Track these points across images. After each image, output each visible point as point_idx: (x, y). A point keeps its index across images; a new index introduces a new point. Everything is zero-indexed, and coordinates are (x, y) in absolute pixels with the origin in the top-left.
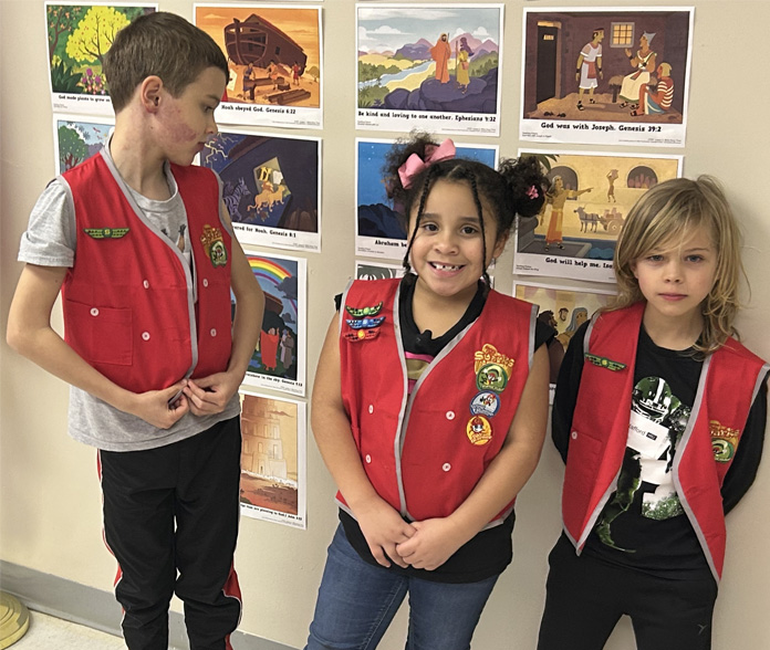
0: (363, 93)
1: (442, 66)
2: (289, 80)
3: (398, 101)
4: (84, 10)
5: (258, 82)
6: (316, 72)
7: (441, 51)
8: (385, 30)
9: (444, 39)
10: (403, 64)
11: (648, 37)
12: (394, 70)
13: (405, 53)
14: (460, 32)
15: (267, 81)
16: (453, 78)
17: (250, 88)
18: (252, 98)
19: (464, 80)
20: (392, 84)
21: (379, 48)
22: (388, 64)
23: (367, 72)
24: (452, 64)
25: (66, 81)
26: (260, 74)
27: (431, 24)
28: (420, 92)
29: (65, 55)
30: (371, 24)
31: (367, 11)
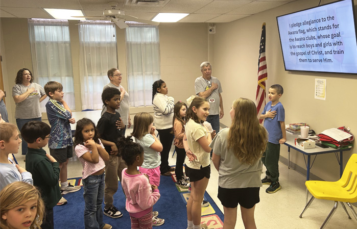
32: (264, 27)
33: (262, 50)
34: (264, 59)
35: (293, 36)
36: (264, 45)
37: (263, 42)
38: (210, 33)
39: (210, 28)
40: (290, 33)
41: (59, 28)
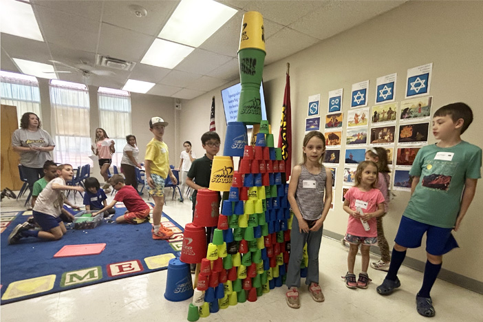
0: (347, 142)
2: (337, 141)
3: (352, 143)
6: (340, 140)
9: (359, 133)
10: (353, 138)
11: (389, 130)
14: (361, 132)
15: (334, 142)
16: (360, 139)
17: (331, 143)
19: (362, 139)
21: (349, 135)
24: (360, 137)
27: (357, 131)
28: (355, 141)
31: (348, 131)
32: (214, 99)
33: (213, 116)
34: (213, 123)
35: (231, 104)
36: (214, 113)
37: (213, 110)
38: (177, 108)
39: (177, 104)
40: (229, 102)
41: (28, 88)
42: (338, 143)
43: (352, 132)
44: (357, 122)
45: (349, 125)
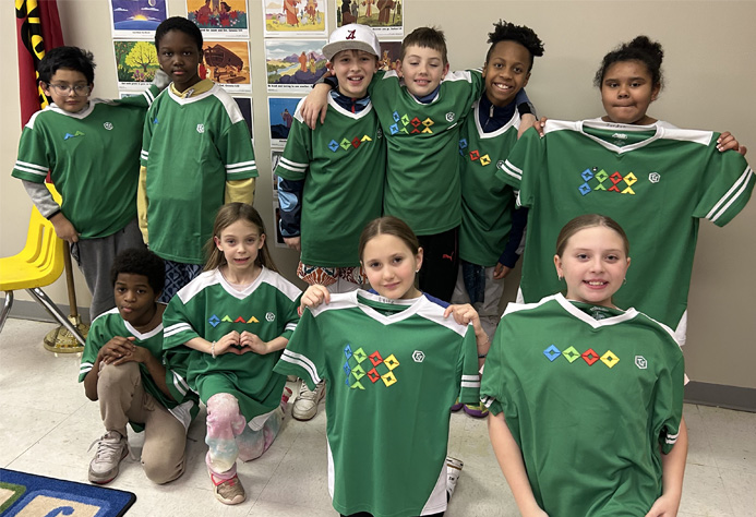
0: (270, 77)
1: (304, 65)
2: (235, 72)
3: (285, 80)
4: (133, 44)
5: (220, 74)
6: (248, 69)
7: (303, 59)
8: (278, 50)
9: (304, 54)
10: (287, 65)
11: (387, 52)
12: (283, 67)
13: (287, 60)
14: (310, 51)
15: (226, 73)
16: (309, 70)
17: (217, 76)
18: (218, 81)
19: (314, 71)
20: (282, 73)
21: (277, 58)
22: (280, 65)
23: (271, 68)
24: (308, 65)
25: (125, 76)
26: (222, 70)
27: (298, 48)
28: (295, 76)
29: (125, 65)
30: (272, 48)
31: (269, 43)
42: (242, 79)
43: (282, 47)
44: (293, 20)
45: (270, 27)
